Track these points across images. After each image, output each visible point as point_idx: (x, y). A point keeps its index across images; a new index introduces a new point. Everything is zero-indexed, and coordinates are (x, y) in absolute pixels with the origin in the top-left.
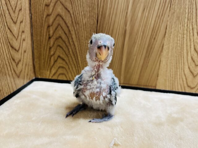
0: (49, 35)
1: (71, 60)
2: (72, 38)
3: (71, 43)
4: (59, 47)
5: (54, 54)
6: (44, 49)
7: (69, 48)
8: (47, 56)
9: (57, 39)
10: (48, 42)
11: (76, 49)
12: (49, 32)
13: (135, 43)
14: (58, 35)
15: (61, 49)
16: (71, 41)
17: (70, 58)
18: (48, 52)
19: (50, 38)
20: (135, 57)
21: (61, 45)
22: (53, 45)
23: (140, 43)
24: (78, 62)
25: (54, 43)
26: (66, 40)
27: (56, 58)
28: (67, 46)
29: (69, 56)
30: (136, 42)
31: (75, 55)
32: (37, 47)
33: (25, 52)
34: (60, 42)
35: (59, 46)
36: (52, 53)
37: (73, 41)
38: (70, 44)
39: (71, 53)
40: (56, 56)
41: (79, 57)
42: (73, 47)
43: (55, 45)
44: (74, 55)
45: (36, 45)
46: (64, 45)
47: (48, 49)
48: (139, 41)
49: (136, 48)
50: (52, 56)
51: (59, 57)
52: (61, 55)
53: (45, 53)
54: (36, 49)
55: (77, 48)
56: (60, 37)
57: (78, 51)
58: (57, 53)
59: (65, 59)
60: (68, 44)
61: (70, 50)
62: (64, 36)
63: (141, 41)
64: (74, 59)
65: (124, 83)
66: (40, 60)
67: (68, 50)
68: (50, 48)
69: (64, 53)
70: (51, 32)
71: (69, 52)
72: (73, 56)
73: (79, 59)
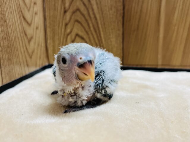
0: (65, 8)
1: (92, 38)
2: (93, 10)
3: (92, 16)
4: (76, 23)
5: (71, 32)
6: (59, 27)
7: (90, 22)
8: (62, 35)
9: (74, 12)
10: (63, 17)
11: (97, 23)
12: (64, 4)
13: (174, 8)
14: (75, 8)
15: (79, 25)
16: (91, 13)
17: (91, 35)
18: (63, 30)
19: (65, 12)
20: (176, 28)
21: (80, 20)
22: (70, 21)
23: (181, 7)
24: (101, 40)
25: (71, 18)
26: (85, 13)
27: (73, 37)
28: (86, 20)
29: (89, 33)
30: (176, 8)
31: (98, 31)
32: (51, 24)
33: (37, 28)
34: (78, 16)
35: (77, 21)
36: (68, 31)
37: (94, 14)
38: (90, 18)
39: (92, 28)
40: (73, 34)
41: (102, 33)
42: (94, 20)
43: (72, 21)
44: (96, 31)
45: (49, 23)
46: (83, 19)
47: (63, 27)
48: (179, 6)
49: (176, 15)
50: (68, 35)
51: (77, 35)
52: (80, 33)
53: (60, 32)
54: (49, 27)
55: (99, 22)
56: (78, 10)
57: (100, 26)
58: (75, 31)
59: (85, 37)
60: (88, 18)
61: (91, 25)
62: (82, 8)
63: (183, 5)
64: (95, 36)
65: (162, 65)
66: (54, 41)
67: (88, 25)
68: (66, 25)
69: (83, 30)
70: (67, 5)
71: (89, 28)
72: (94, 33)
73: (102, 35)
